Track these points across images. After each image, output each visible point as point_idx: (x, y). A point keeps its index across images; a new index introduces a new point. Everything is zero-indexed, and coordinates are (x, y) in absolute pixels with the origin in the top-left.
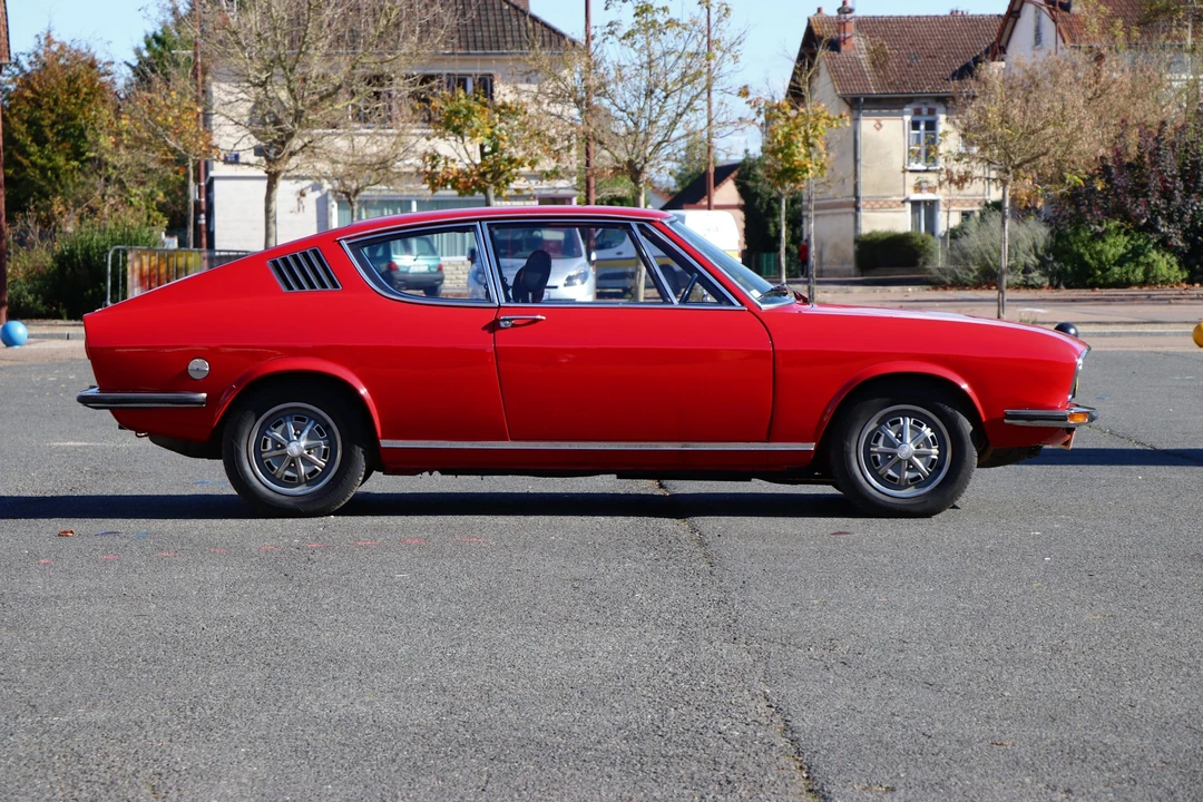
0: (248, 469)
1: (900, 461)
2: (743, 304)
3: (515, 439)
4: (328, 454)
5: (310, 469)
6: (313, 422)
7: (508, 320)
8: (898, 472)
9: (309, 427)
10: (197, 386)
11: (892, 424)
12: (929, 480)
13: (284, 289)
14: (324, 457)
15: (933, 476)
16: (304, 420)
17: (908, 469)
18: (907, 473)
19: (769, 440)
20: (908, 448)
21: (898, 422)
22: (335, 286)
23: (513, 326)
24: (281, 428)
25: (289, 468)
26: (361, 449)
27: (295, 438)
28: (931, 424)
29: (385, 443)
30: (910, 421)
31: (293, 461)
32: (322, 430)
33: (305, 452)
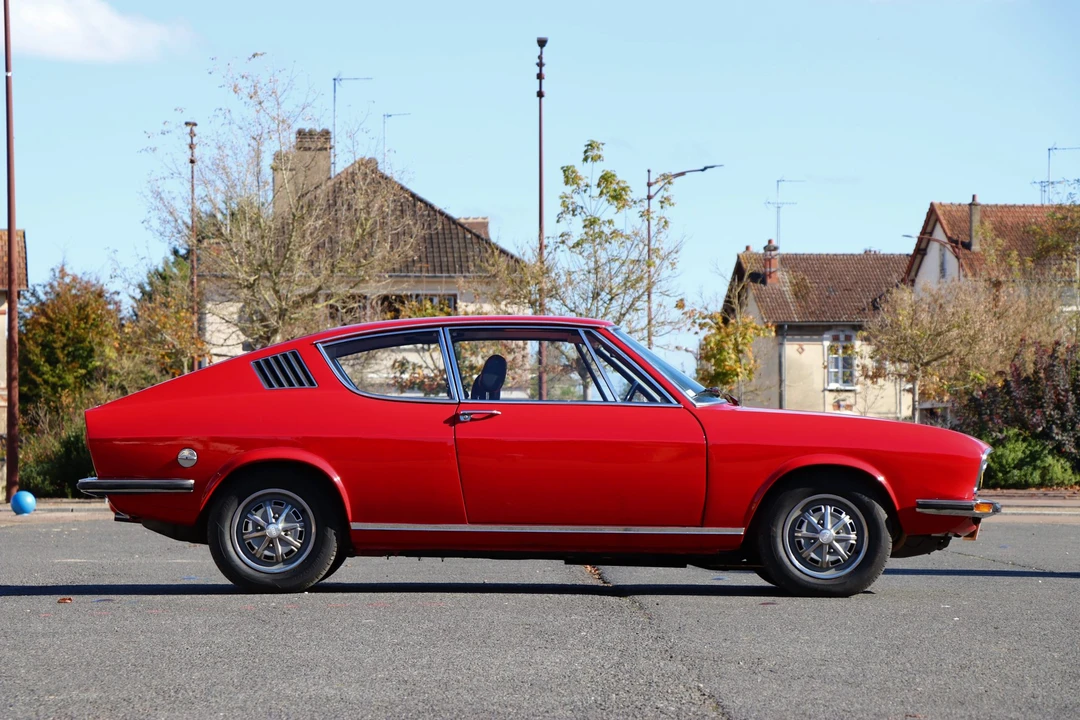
0: (230, 549)
1: (822, 545)
2: (679, 402)
3: (471, 523)
4: (303, 536)
5: (287, 549)
6: (290, 506)
7: (468, 414)
8: (820, 554)
9: (286, 511)
10: (186, 473)
11: (814, 511)
12: (848, 563)
13: (266, 387)
14: (300, 538)
15: (852, 559)
16: (282, 505)
17: (829, 553)
18: (828, 556)
19: (702, 525)
20: (829, 533)
21: (820, 509)
22: (312, 384)
23: (472, 420)
24: (261, 511)
25: (268, 548)
26: (333, 531)
27: (274, 521)
28: (850, 512)
29: (355, 526)
30: (830, 509)
31: (272, 541)
32: (298, 514)
33: (282, 534)
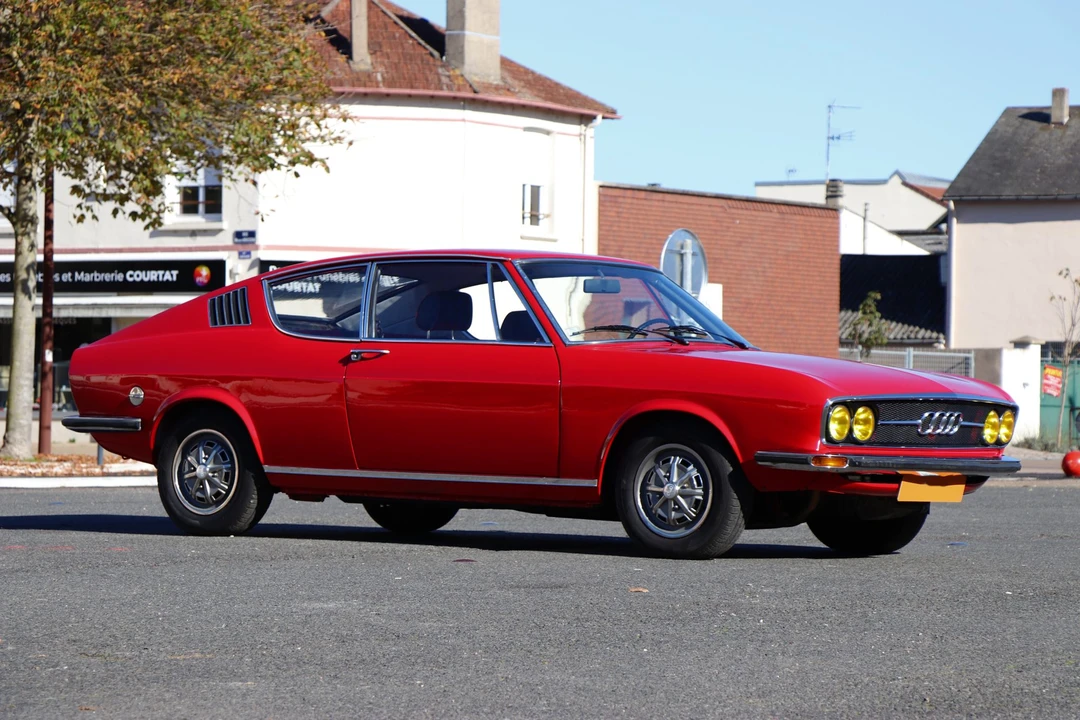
1: (667, 501)
2: (551, 341)
3: (362, 468)
4: (228, 477)
5: (215, 491)
6: (220, 447)
7: (357, 354)
8: (666, 512)
9: (214, 452)
10: (135, 412)
11: (663, 463)
12: (695, 520)
13: (211, 325)
14: (225, 480)
15: (699, 515)
16: (212, 445)
17: (674, 509)
18: (673, 513)
19: (558, 476)
20: (672, 489)
21: (669, 460)
22: (247, 321)
23: (361, 359)
24: (195, 451)
25: (199, 490)
27: (204, 461)
28: (696, 464)
29: (267, 468)
30: (678, 460)
31: (202, 483)
32: (225, 455)
33: (210, 474)
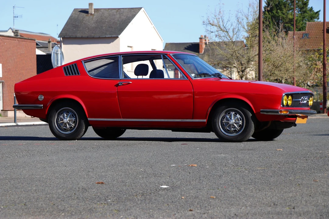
0: (54, 126)
1: (230, 125)
2: (188, 78)
3: (123, 118)
4: (75, 122)
5: (70, 126)
6: (71, 113)
7: (121, 83)
8: (230, 129)
9: (70, 114)
10: (40, 103)
11: (228, 114)
12: (239, 131)
13: (65, 75)
15: (240, 129)
16: (69, 112)
17: (233, 128)
18: (232, 129)
19: (193, 119)
20: (233, 121)
21: (230, 113)
22: (79, 74)
23: (123, 85)
24: (63, 114)
25: (64, 126)
26: (83, 121)
27: (66, 117)
28: (240, 114)
29: (89, 119)
30: (233, 113)
31: (65, 124)
32: (73, 115)
33: (69, 121)
